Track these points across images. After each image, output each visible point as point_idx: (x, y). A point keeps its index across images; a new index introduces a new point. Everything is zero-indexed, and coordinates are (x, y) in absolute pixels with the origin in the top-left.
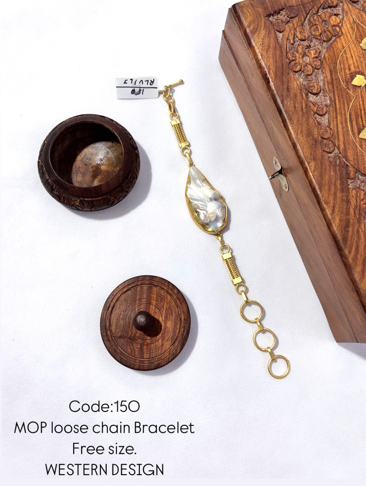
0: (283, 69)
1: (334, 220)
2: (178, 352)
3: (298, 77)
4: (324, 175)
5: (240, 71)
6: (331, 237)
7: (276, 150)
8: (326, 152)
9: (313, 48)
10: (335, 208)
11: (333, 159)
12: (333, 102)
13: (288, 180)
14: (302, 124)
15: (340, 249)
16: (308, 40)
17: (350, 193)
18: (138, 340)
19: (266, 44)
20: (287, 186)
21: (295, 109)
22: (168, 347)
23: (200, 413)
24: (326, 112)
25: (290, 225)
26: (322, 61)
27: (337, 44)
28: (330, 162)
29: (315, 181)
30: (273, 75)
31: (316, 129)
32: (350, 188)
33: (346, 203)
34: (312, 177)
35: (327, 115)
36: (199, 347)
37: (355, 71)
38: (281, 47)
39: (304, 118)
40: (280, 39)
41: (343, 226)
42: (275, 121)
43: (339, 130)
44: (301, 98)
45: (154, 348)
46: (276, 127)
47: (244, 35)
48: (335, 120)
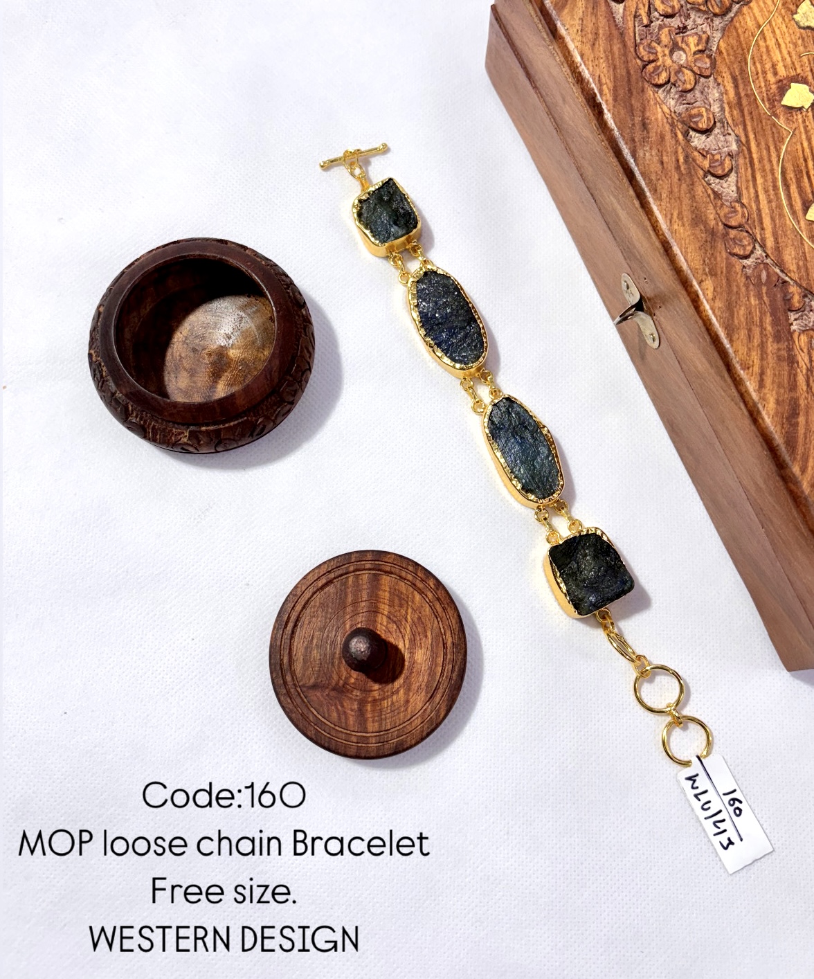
0: (629, 80)
1: (765, 403)
2: (441, 717)
3: (665, 98)
4: (736, 307)
5: (536, 93)
6: (761, 440)
7: (625, 259)
8: (737, 255)
9: (693, 31)
10: (765, 377)
11: (753, 270)
12: (744, 145)
13: (656, 322)
14: (679, 198)
15: (780, 466)
16: (680, 16)
17: (794, 342)
18: (352, 691)
19: (590, 28)
20: (656, 335)
21: (663, 168)
22: (420, 705)
23: (501, 846)
24: (731, 170)
25: (668, 422)
26: (715, 58)
27: (744, 19)
28: (748, 278)
29: (717, 320)
30: (609, 97)
31: (711, 207)
32: (795, 331)
33: (788, 365)
34: (710, 312)
35: (733, 175)
36: (488, 701)
37: (788, 76)
38: (622, 34)
39: (684, 186)
40: (619, 17)
41: (786, 415)
42: (621, 196)
43: (761, 206)
44: (673, 142)
45: (389, 708)
46: (624, 208)
47: (539, 14)
48: (751, 185)
